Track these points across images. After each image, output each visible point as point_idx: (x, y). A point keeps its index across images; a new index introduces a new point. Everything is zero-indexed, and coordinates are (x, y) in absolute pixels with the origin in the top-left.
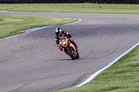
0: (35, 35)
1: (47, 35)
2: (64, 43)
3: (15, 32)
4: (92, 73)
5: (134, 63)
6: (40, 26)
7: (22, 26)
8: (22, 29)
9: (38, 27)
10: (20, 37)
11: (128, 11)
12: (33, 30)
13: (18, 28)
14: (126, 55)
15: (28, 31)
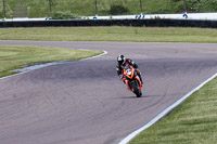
0: (35, 76)
1: (54, 76)
2: (130, 73)
3: (4, 71)
4: (125, 136)
5: (189, 118)
6: (44, 63)
7: (15, 63)
8: (15, 68)
9: (39, 63)
10: (12, 80)
11: (179, 38)
12: (32, 68)
13: (8, 65)
14: (177, 107)
15: (24, 71)
